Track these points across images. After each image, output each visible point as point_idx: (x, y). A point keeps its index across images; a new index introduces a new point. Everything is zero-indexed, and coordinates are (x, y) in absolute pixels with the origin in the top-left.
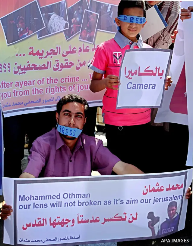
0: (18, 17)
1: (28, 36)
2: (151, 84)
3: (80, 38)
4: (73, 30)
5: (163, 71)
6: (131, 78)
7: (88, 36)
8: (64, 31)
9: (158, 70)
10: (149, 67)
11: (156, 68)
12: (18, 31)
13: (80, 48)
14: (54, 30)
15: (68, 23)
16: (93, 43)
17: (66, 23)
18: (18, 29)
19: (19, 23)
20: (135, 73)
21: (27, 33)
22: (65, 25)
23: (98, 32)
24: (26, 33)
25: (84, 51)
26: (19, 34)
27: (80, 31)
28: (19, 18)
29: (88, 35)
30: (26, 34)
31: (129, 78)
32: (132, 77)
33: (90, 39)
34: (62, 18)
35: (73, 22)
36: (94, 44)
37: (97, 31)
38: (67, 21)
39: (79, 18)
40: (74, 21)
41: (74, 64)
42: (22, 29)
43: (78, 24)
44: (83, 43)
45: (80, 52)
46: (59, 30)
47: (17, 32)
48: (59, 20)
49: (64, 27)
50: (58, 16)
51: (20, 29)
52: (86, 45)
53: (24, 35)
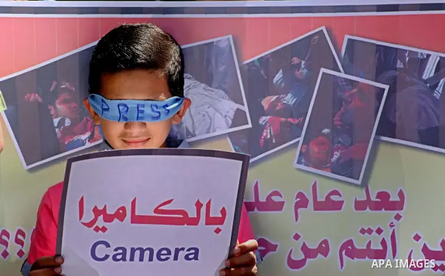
0: (55, 83)
1: (93, 144)
2: (183, 249)
3: (299, 162)
4: (267, 133)
5: (223, 212)
6: (104, 229)
7: (335, 157)
8: (230, 135)
9: (203, 210)
10: (172, 200)
11: (199, 205)
12: (56, 125)
13: (300, 195)
14: (191, 130)
15: (245, 108)
16: (359, 182)
17: (238, 109)
18: (56, 121)
19: (57, 101)
20: (120, 215)
21: (88, 134)
22: (232, 114)
23: (382, 148)
24: (83, 133)
25: (319, 206)
26: (59, 135)
27: (301, 139)
28: (56, 87)
29: (337, 155)
30: (84, 137)
31: (97, 229)
32: (107, 225)
33: (348, 168)
34: (221, 92)
35: (266, 107)
36: (365, 185)
37: (377, 142)
38: (243, 105)
39: (294, 96)
40: (273, 105)
41: (277, 246)
42: (68, 122)
43: (292, 117)
44: (313, 179)
45: (299, 210)
46: (208, 132)
47: (54, 128)
48: (207, 100)
49: (230, 122)
50: (203, 85)
51: (61, 123)
52: (326, 186)
53: (76, 138)
